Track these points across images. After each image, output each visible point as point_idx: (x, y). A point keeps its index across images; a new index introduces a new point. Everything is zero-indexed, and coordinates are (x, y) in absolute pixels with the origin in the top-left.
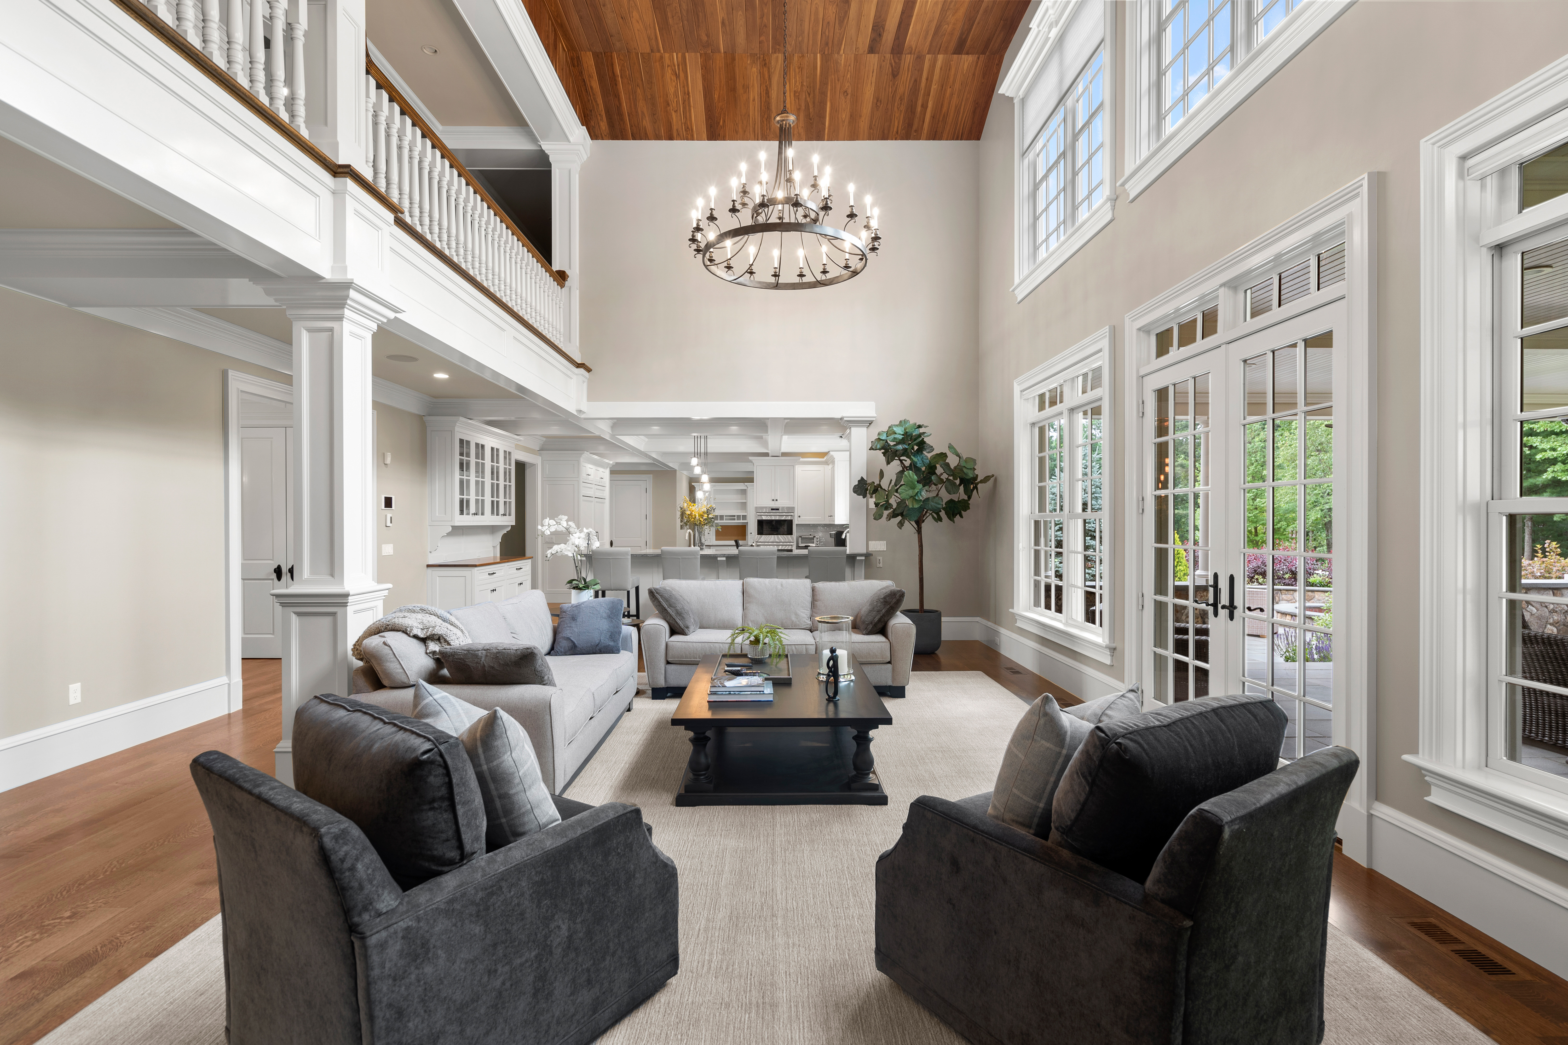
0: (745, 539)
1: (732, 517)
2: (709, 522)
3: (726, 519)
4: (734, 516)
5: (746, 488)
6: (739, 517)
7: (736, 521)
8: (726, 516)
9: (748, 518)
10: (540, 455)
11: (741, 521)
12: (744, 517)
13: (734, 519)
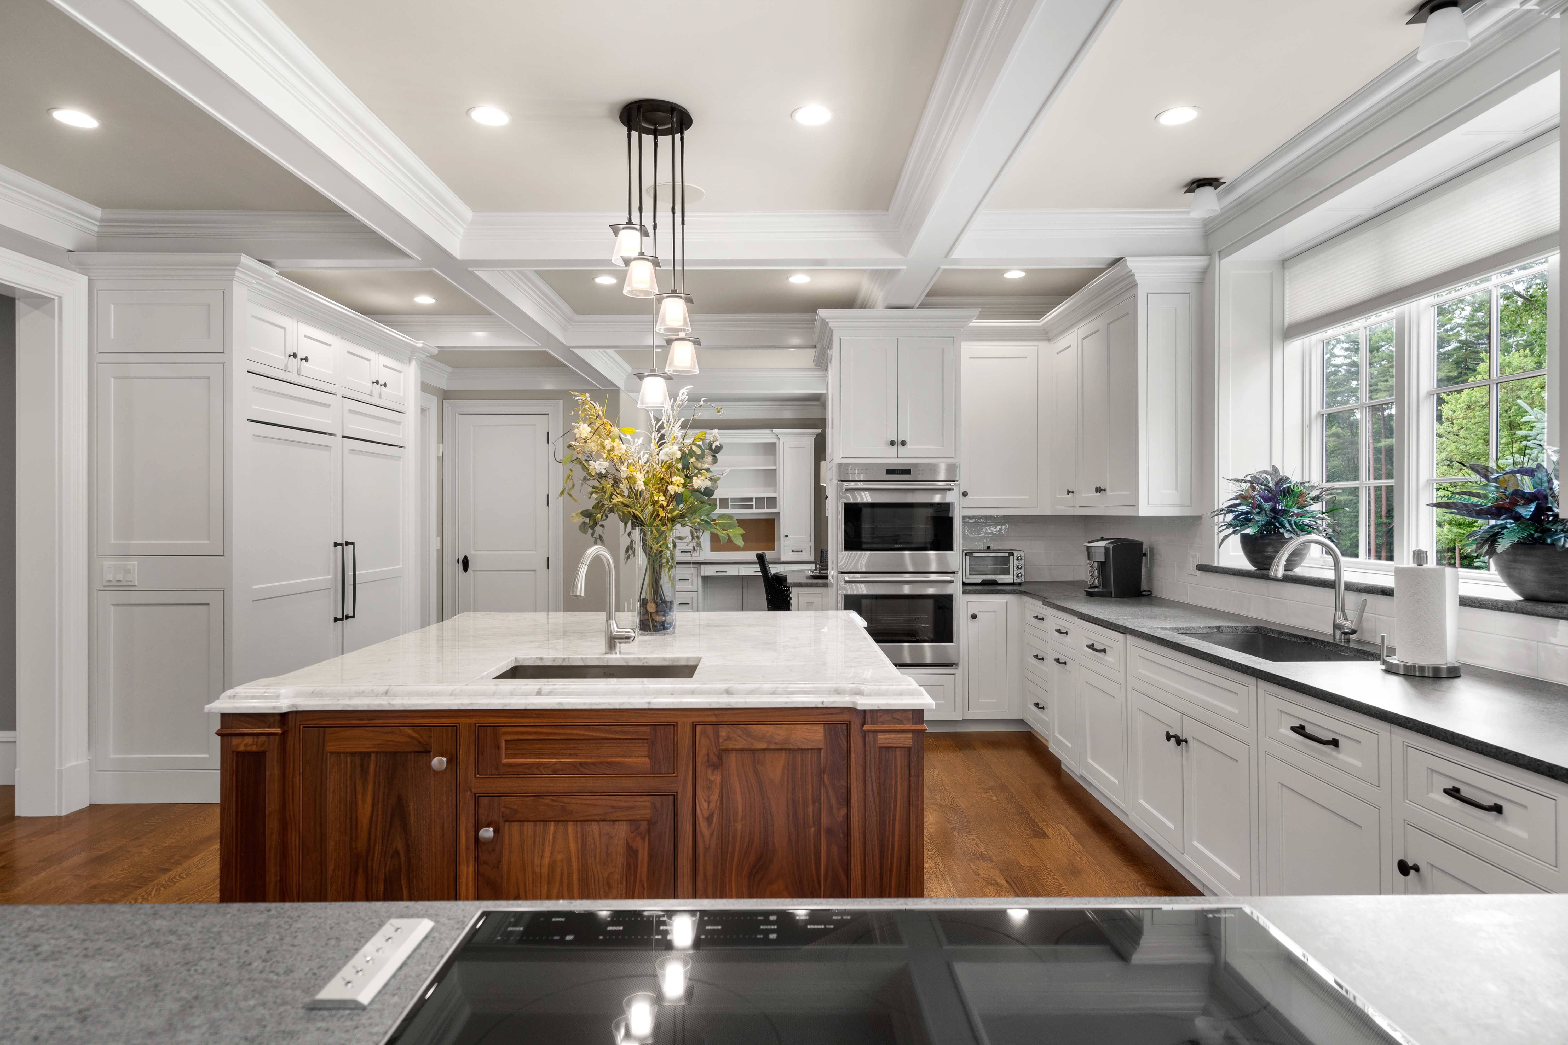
0: (772, 549)
1: (746, 502)
2: (692, 511)
3: (733, 507)
4: (751, 499)
5: (774, 440)
6: (760, 502)
7: (754, 510)
8: (733, 500)
9: (780, 503)
10: (82, 268)
11: (766, 510)
12: (772, 502)
13: (751, 507)
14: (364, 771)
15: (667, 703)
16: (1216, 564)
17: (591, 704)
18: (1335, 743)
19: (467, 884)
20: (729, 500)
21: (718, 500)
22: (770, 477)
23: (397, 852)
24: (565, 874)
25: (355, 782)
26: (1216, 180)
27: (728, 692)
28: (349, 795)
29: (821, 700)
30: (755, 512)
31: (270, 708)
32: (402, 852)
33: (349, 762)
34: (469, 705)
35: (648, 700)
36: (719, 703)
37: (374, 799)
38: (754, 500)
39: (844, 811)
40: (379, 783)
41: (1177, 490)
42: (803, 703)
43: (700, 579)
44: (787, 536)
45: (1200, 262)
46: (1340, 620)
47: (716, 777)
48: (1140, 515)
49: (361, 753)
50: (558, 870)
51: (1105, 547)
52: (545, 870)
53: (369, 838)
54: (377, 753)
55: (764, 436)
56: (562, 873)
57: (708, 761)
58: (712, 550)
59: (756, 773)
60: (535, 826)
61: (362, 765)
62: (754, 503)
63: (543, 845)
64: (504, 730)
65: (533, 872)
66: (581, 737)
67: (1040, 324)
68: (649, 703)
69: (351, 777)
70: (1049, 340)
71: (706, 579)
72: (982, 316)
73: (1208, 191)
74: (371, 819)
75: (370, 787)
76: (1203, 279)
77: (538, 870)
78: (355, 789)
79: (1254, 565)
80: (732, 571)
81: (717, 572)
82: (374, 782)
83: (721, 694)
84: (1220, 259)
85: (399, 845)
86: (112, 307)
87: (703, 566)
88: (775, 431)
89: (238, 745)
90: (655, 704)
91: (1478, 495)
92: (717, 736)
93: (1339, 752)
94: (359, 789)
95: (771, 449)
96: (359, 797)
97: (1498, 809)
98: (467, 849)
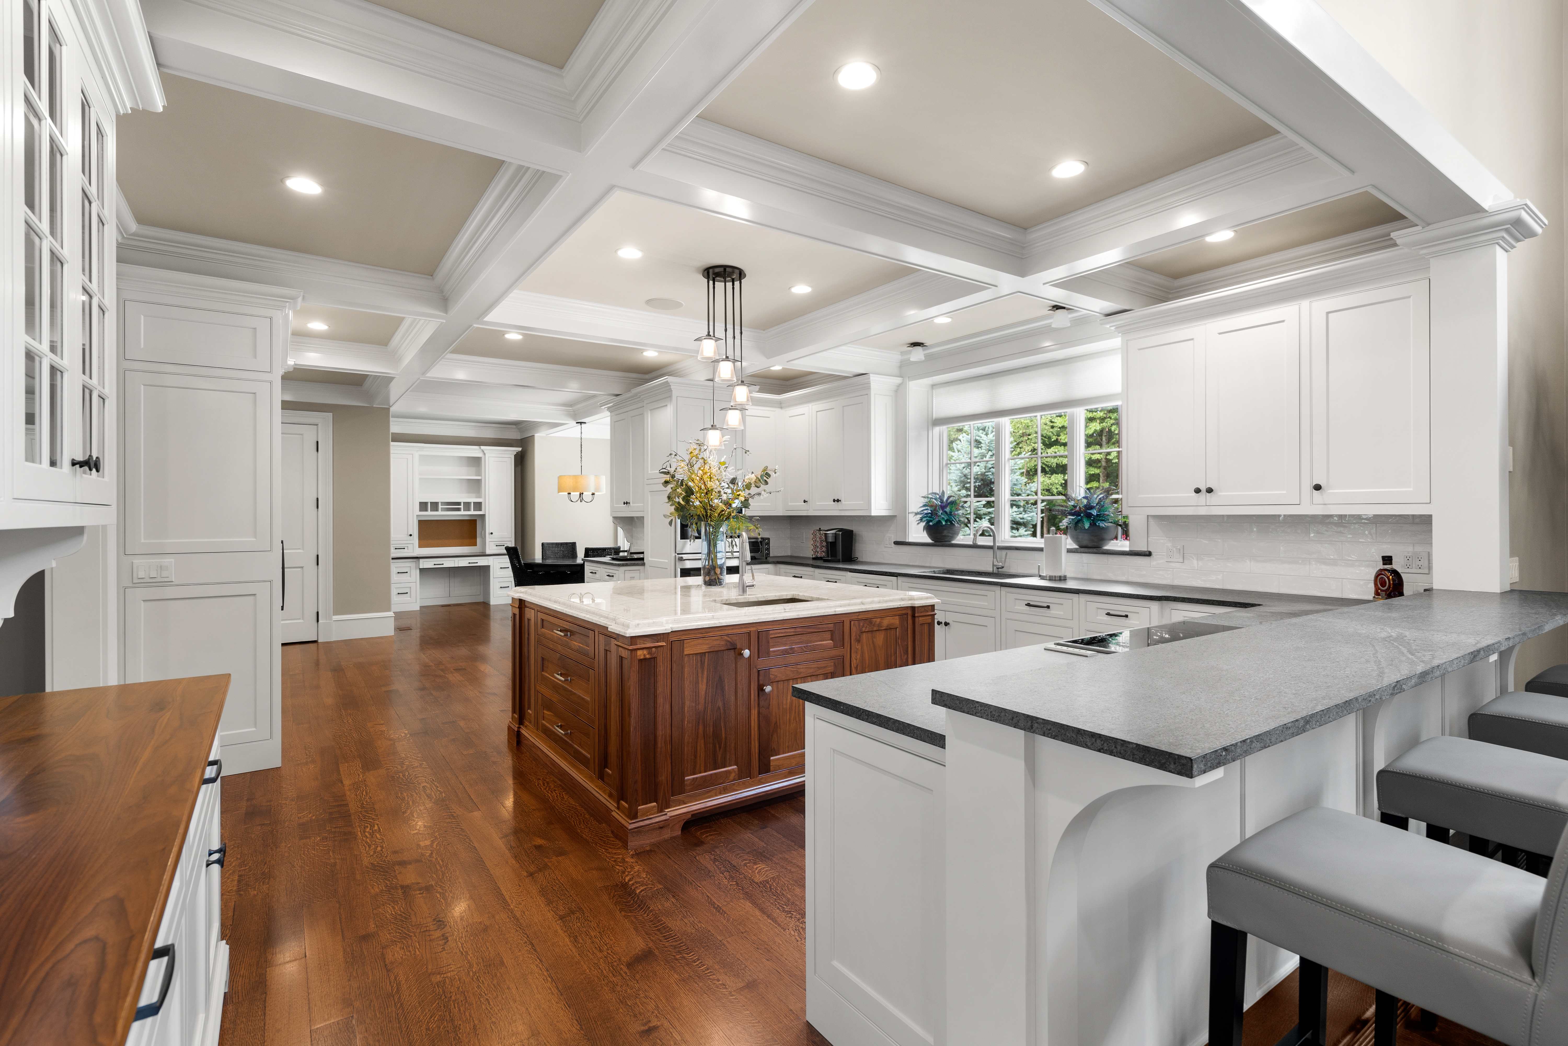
0: (480, 544)
1: (454, 506)
3: (443, 510)
4: (459, 504)
5: (480, 455)
6: (467, 505)
7: (462, 512)
8: (443, 504)
9: (485, 507)
11: (472, 513)
12: (478, 506)
13: (459, 509)
14: (702, 664)
15: (842, 611)
16: (907, 541)
17: (811, 614)
18: (1048, 607)
19: (754, 720)
20: (440, 504)
21: (429, 504)
22: (476, 485)
23: (719, 708)
24: (797, 707)
25: (698, 671)
26: (923, 344)
27: (863, 604)
28: (694, 679)
29: (899, 604)
30: (463, 514)
31: (663, 630)
32: (721, 708)
33: (694, 659)
34: (757, 620)
35: (834, 610)
36: (862, 609)
37: (707, 679)
38: (462, 504)
39: (906, 656)
40: (710, 669)
41: (887, 501)
42: (893, 606)
43: (418, 571)
44: (492, 533)
45: (898, 380)
46: (996, 563)
47: (859, 647)
48: (872, 515)
49: (700, 653)
50: (794, 705)
51: (836, 533)
52: (788, 705)
53: (705, 702)
54: (708, 652)
55: (473, 451)
56: (795, 707)
57: (856, 639)
58: (420, 546)
59: (873, 643)
60: (784, 683)
61: (701, 661)
62: (462, 507)
63: (787, 693)
64: (771, 632)
65: (783, 708)
66: (805, 633)
67: (779, 398)
68: (835, 611)
69: (696, 668)
70: (781, 408)
71: (422, 570)
72: (760, 391)
73: (919, 348)
74: (706, 691)
75: (705, 673)
76: (898, 389)
77: (785, 706)
78: (698, 675)
79: (932, 540)
80: (448, 563)
81: (435, 564)
82: (707, 670)
83: (860, 604)
84: (909, 381)
85: (720, 704)
86: (142, 317)
87: (421, 560)
88: (482, 447)
89: (640, 655)
90: (838, 611)
91: (1062, 506)
92: (859, 625)
93: (1050, 610)
94: (700, 675)
95: (476, 462)
96: (700, 679)
97: (1127, 616)
98: (754, 700)
